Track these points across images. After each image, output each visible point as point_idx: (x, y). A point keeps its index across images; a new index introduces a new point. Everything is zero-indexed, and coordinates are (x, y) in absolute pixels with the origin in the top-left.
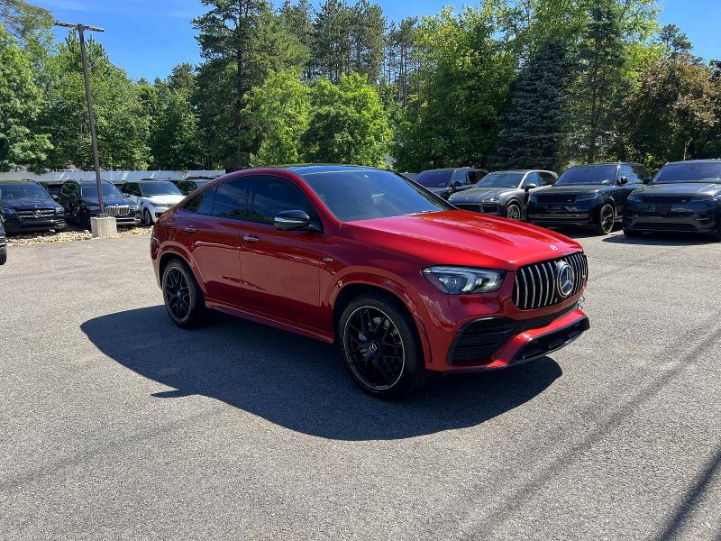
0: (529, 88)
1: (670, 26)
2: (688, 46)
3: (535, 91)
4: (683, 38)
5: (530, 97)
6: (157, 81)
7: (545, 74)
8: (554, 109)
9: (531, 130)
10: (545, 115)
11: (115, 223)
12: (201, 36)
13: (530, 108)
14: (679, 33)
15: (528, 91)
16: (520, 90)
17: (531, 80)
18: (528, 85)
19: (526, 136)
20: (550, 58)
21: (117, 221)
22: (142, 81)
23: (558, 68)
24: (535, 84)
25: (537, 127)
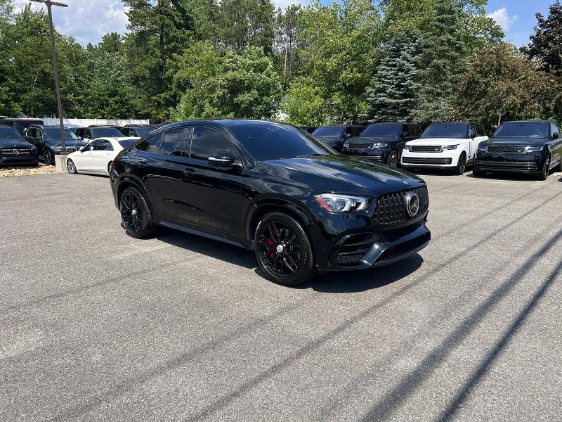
2: (502, 35)
3: (395, 66)
4: (498, 29)
5: (391, 70)
7: (402, 52)
8: (410, 80)
10: (402, 84)
12: (131, 12)
13: (391, 79)
14: (495, 25)
15: (390, 66)
16: (383, 65)
17: (392, 57)
18: (390, 61)
19: (388, 100)
23: (412, 49)
24: (394, 61)
25: (396, 93)
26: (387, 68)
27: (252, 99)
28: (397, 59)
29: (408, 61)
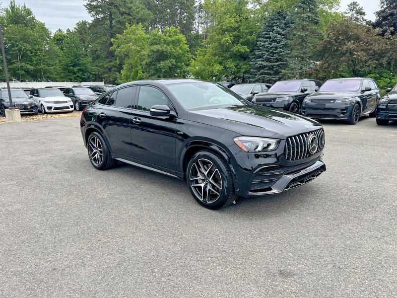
0: (266, 36)
1: (354, 2)
2: (364, 14)
3: (270, 38)
4: (361, 9)
5: (267, 41)
6: (68, 30)
7: (275, 28)
8: (280, 48)
9: (268, 60)
10: (275, 51)
11: (19, 113)
12: (88, 4)
13: (267, 47)
14: (359, 6)
15: (266, 38)
16: (261, 37)
17: (268, 32)
18: (266, 34)
19: (265, 63)
20: (278, 19)
21: (21, 112)
22: (60, 30)
23: (282, 25)
24: (269, 34)
25: (270, 58)
26: (265, 40)
27: (170, 65)
28: (271, 33)
29: (279, 34)
